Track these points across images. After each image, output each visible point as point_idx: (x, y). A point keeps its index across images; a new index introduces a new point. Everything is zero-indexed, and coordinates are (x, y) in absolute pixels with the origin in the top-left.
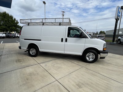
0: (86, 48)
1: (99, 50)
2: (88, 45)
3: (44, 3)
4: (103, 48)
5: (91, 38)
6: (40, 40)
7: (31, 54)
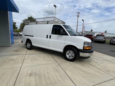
0: (66, 45)
1: (78, 48)
2: (68, 42)
3: (55, 6)
4: (84, 47)
5: (71, 35)
6: (33, 36)
7: (28, 47)
